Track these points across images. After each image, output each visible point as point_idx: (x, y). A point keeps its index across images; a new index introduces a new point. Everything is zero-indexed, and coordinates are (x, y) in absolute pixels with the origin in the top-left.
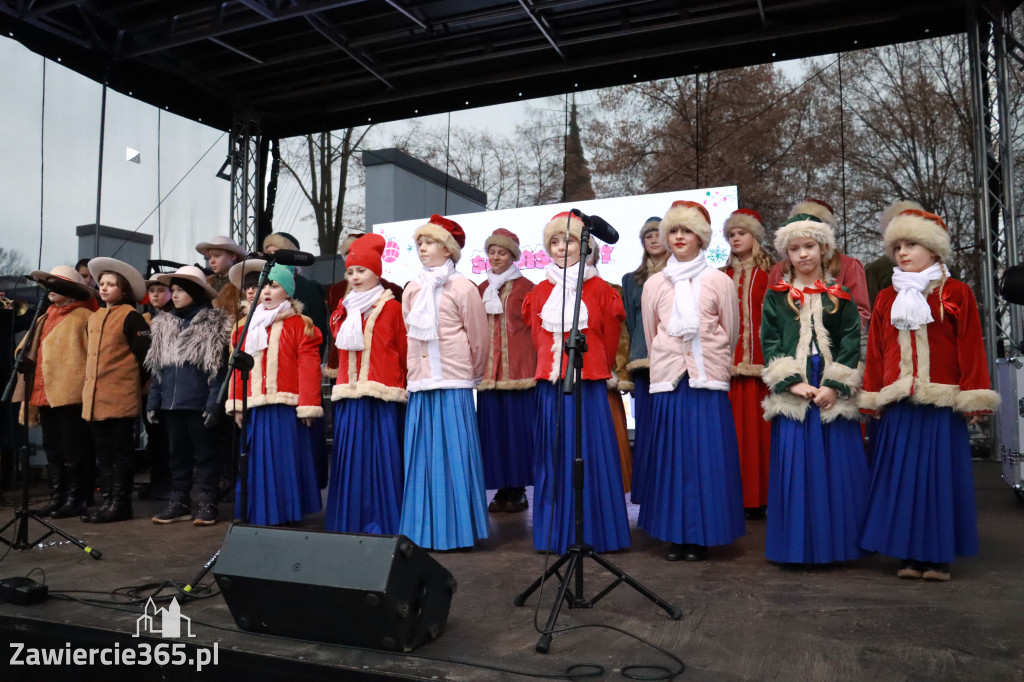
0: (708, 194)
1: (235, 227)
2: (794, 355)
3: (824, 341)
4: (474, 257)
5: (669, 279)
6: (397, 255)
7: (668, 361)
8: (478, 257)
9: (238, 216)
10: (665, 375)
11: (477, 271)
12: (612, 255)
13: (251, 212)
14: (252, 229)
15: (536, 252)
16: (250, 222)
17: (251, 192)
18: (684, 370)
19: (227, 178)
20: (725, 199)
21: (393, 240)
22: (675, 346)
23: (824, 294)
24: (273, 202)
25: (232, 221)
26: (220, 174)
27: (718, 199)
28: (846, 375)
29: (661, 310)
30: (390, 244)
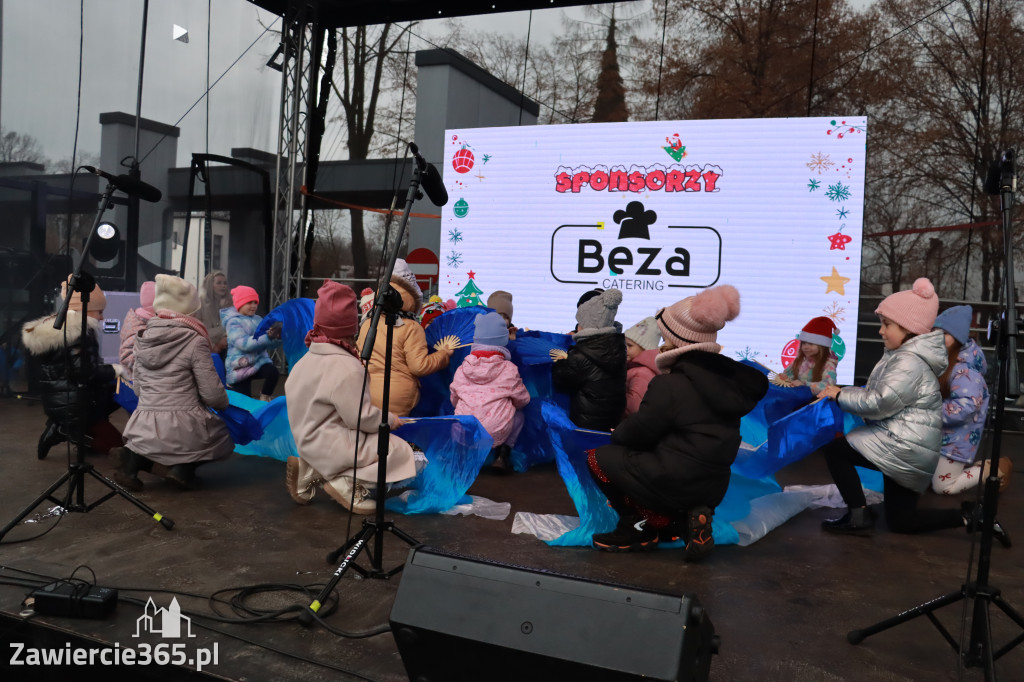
0: (833, 123)
1: (285, 123)
4: (559, 173)
6: (471, 165)
8: (564, 173)
9: (289, 113)
11: (561, 188)
12: (717, 184)
13: (303, 107)
14: (304, 127)
15: (631, 172)
16: (302, 118)
17: (305, 85)
19: (279, 68)
20: (852, 130)
21: (467, 148)
24: (327, 97)
25: (283, 116)
26: (271, 63)
27: (844, 130)
30: (463, 152)
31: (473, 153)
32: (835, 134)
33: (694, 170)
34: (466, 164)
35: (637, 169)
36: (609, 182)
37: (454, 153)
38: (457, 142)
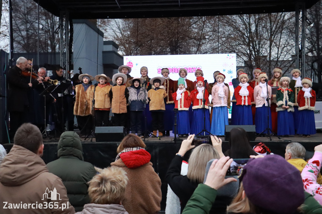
0: (228, 55)
2: (282, 101)
3: (288, 98)
4: (158, 68)
5: (261, 87)
7: (260, 102)
10: (260, 104)
11: (159, 72)
15: (178, 68)
18: (264, 103)
20: (233, 57)
21: (131, 61)
22: (262, 99)
23: (288, 90)
27: (231, 57)
28: (292, 104)
29: (259, 92)
30: (130, 63)
31: (133, 63)
32: (229, 58)
33: (194, 67)
34: (131, 66)
35: (180, 67)
36: (172, 71)
37: (127, 63)
38: (127, 60)
